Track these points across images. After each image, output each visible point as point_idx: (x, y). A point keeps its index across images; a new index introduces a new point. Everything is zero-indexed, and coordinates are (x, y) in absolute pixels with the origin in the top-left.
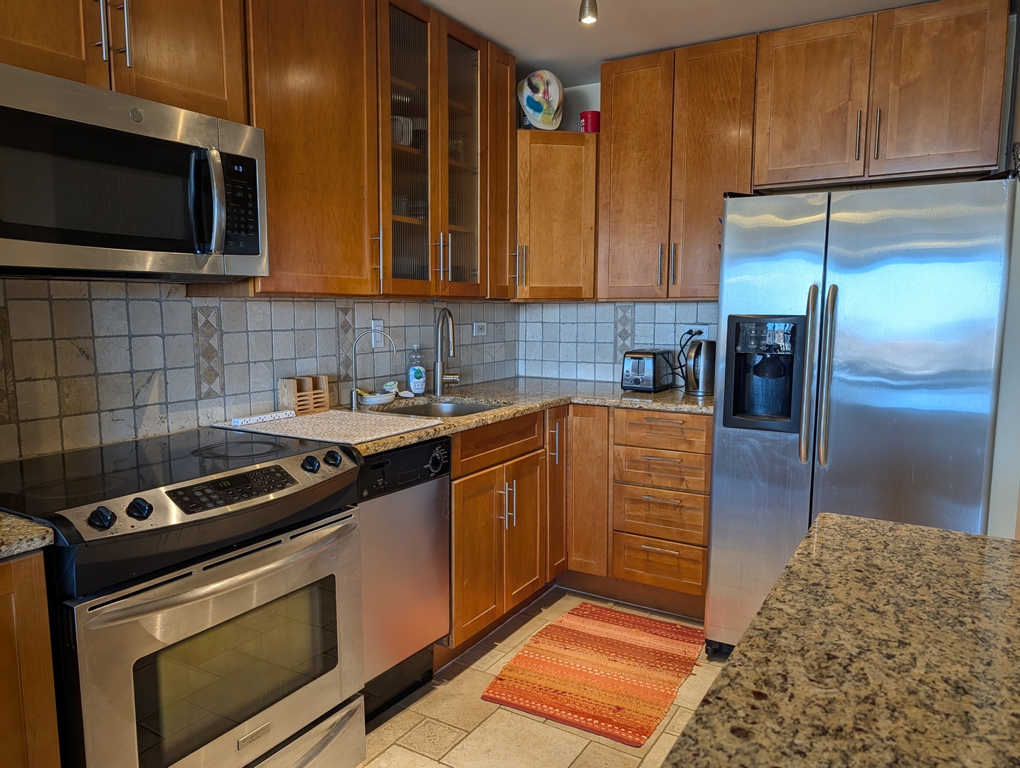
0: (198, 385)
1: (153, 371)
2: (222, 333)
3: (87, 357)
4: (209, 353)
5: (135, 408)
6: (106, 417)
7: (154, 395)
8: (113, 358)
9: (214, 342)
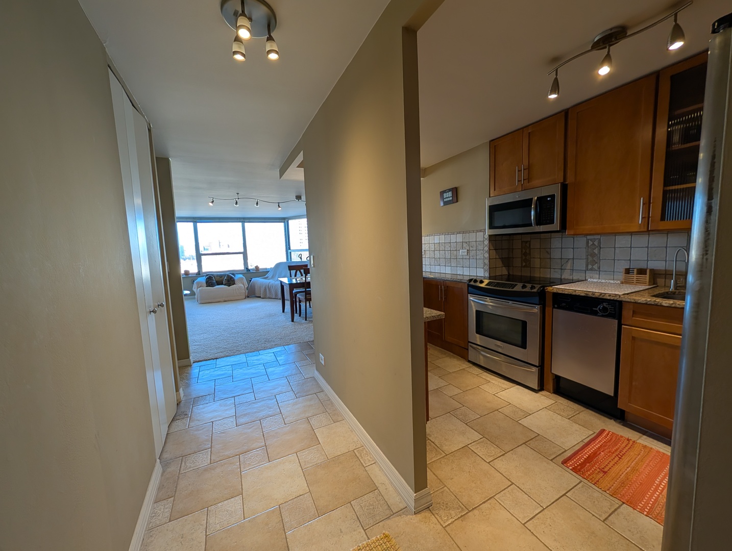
0: (587, 266)
1: (569, 259)
2: (600, 248)
3: (548, 253)
4: (593, 255)
5: (561, 269)
6: (552, 270)
7: (569, 266)
8: (556, 254)
9: (596, 251)
